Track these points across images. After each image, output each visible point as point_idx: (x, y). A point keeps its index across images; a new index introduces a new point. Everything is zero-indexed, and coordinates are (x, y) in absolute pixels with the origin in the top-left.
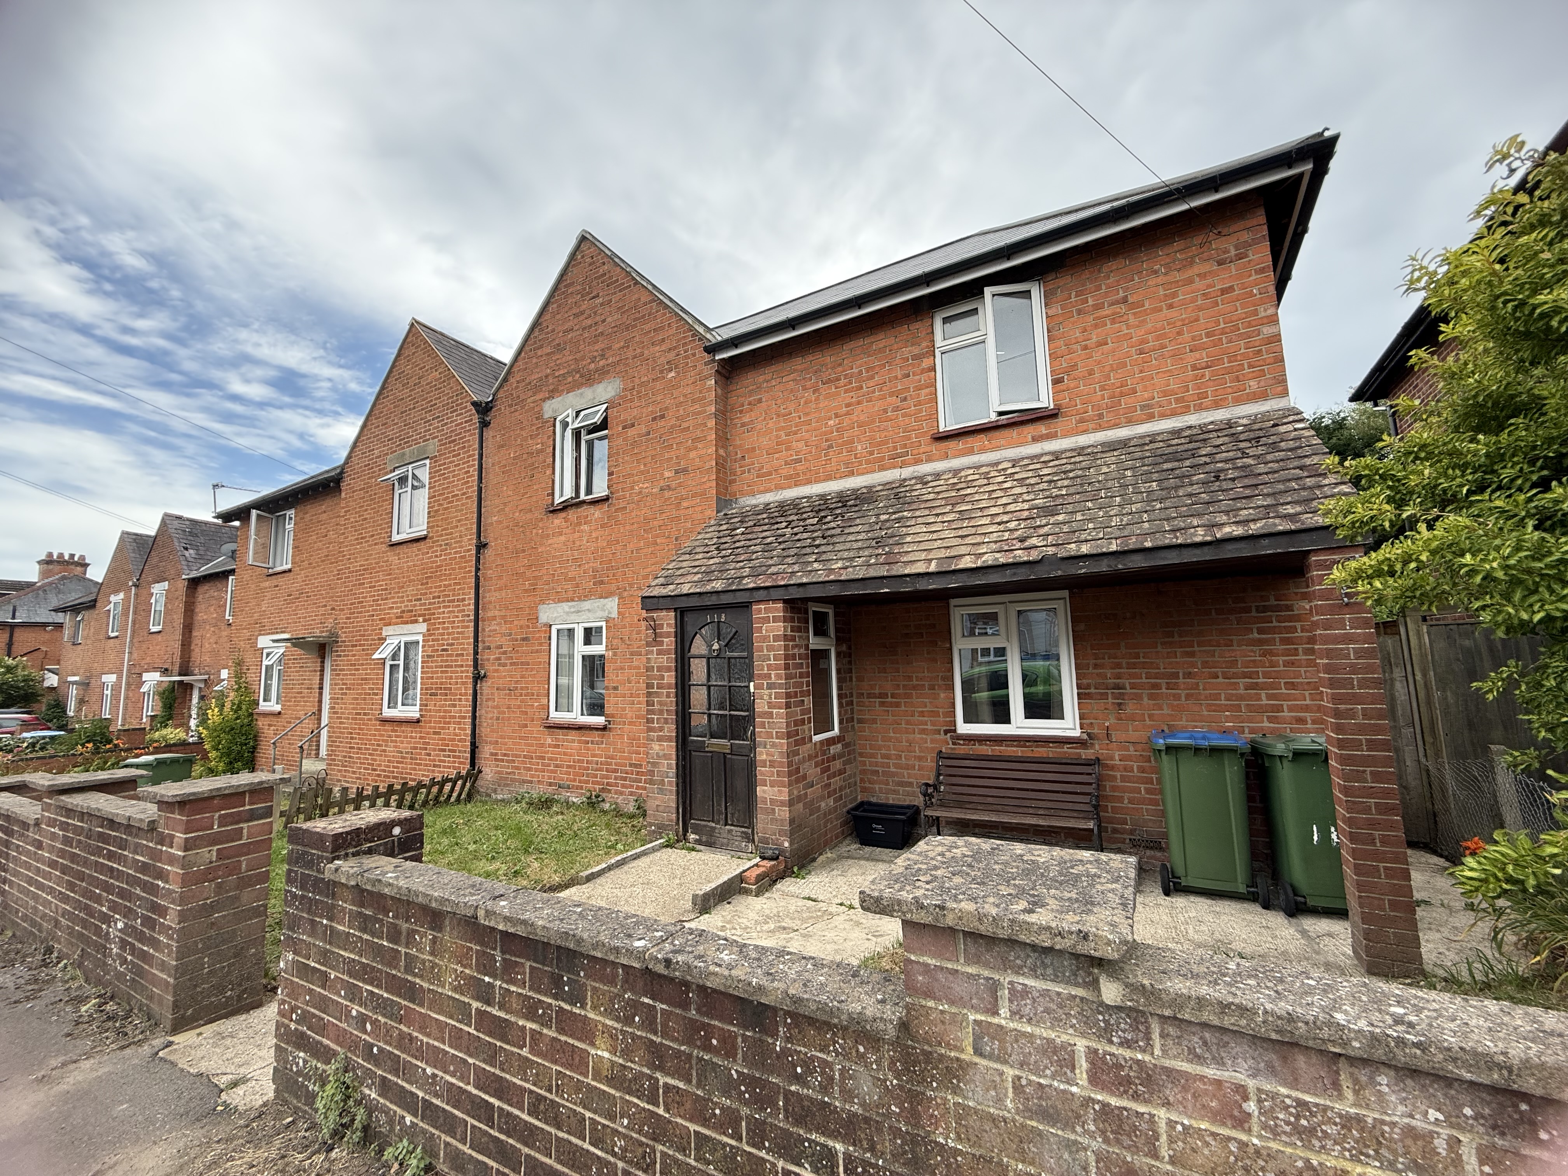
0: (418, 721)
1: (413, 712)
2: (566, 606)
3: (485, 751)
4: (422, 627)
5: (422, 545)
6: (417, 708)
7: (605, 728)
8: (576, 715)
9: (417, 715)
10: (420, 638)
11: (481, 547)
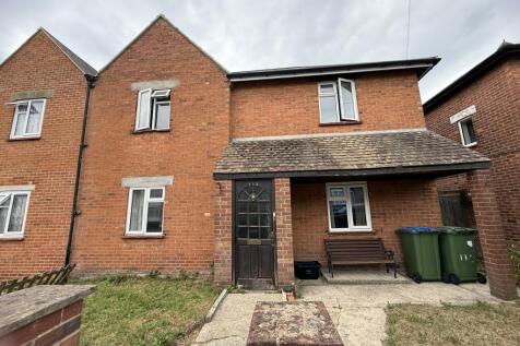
0: (22, 240)
1: (19, 235)
2: (140, 179)
3: (77, 254)
4: (33, 187)
5: (37, 142)
6: (23, 232)
7: (163, 238)
8: (143, 231)
9: (22, 236)
10: (29, 193)
11: (83, 147)
